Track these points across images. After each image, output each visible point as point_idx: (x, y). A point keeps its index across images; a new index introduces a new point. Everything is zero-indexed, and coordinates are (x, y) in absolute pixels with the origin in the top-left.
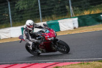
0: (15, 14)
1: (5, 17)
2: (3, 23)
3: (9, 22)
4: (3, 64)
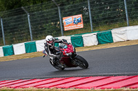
0: (133, 9)
1: (119, 12)
2: (117, 21)
3: (125, 19)
4: (119, 75)
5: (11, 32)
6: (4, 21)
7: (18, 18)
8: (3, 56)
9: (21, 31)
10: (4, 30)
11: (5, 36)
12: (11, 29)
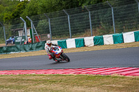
5: (121, 20)
6: (114, 9)
7: (128, 7)
8: (113, 43)
9: (131, 19)
10: (115, 18)
11: (115, 24)
12: (121, 18)
